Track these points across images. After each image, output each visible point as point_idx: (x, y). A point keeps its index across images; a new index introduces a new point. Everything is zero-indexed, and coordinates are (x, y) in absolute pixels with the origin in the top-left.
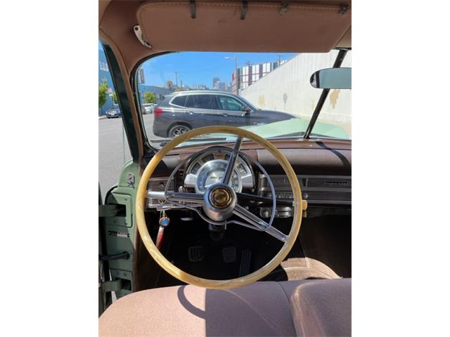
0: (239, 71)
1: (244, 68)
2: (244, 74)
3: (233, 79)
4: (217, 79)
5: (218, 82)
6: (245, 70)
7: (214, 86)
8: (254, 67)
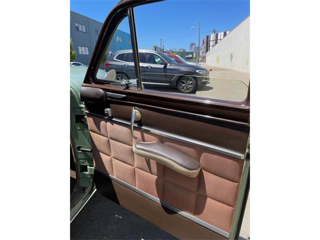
0: (208, 37)
1: (212, 35)
2: (211, 40)
3: (203, 44)
4: (194, 44)
5: (194, 46)
6: (212, 37)
7: (191, 49)
8: (219, 34)
